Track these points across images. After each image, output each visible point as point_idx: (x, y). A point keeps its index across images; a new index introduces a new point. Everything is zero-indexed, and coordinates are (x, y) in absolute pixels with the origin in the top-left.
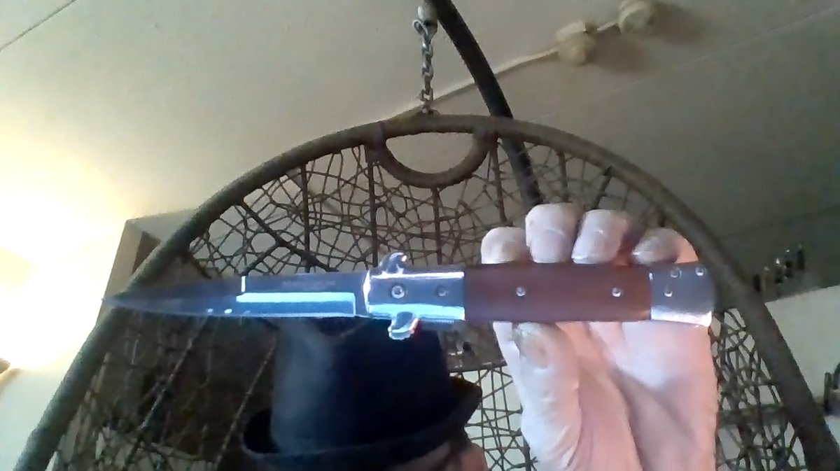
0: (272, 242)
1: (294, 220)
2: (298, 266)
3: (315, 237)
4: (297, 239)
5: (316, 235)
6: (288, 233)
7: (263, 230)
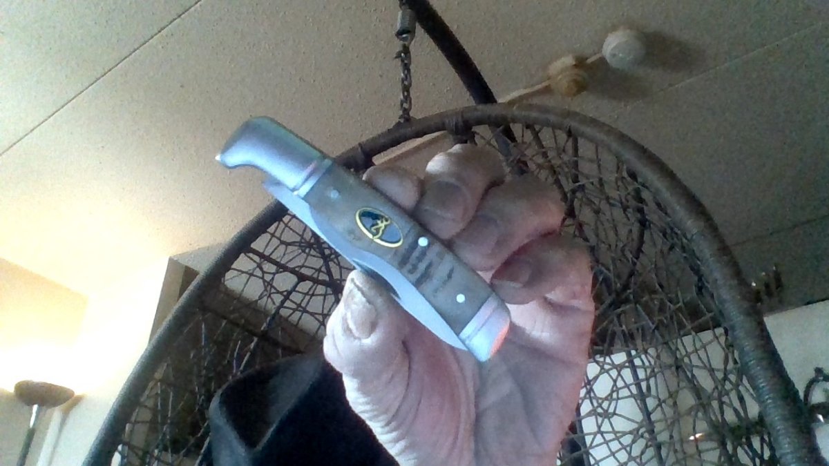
0: (294, 279)
1: (308, 255)
2: (325, 295)
3: (335, 265)
4: (319, 270)
5: (335, 263)
6: (307, 267)
7: (281, 270)
